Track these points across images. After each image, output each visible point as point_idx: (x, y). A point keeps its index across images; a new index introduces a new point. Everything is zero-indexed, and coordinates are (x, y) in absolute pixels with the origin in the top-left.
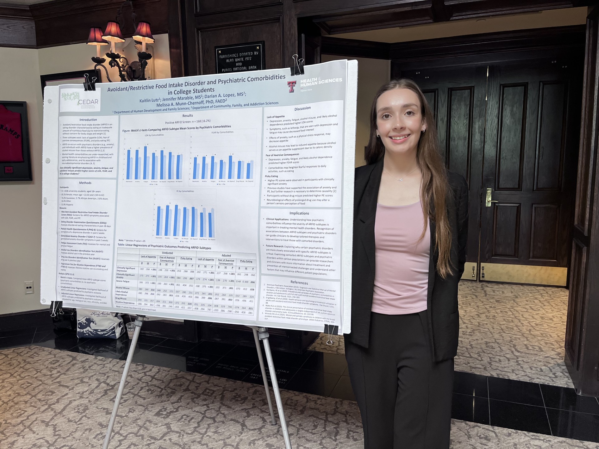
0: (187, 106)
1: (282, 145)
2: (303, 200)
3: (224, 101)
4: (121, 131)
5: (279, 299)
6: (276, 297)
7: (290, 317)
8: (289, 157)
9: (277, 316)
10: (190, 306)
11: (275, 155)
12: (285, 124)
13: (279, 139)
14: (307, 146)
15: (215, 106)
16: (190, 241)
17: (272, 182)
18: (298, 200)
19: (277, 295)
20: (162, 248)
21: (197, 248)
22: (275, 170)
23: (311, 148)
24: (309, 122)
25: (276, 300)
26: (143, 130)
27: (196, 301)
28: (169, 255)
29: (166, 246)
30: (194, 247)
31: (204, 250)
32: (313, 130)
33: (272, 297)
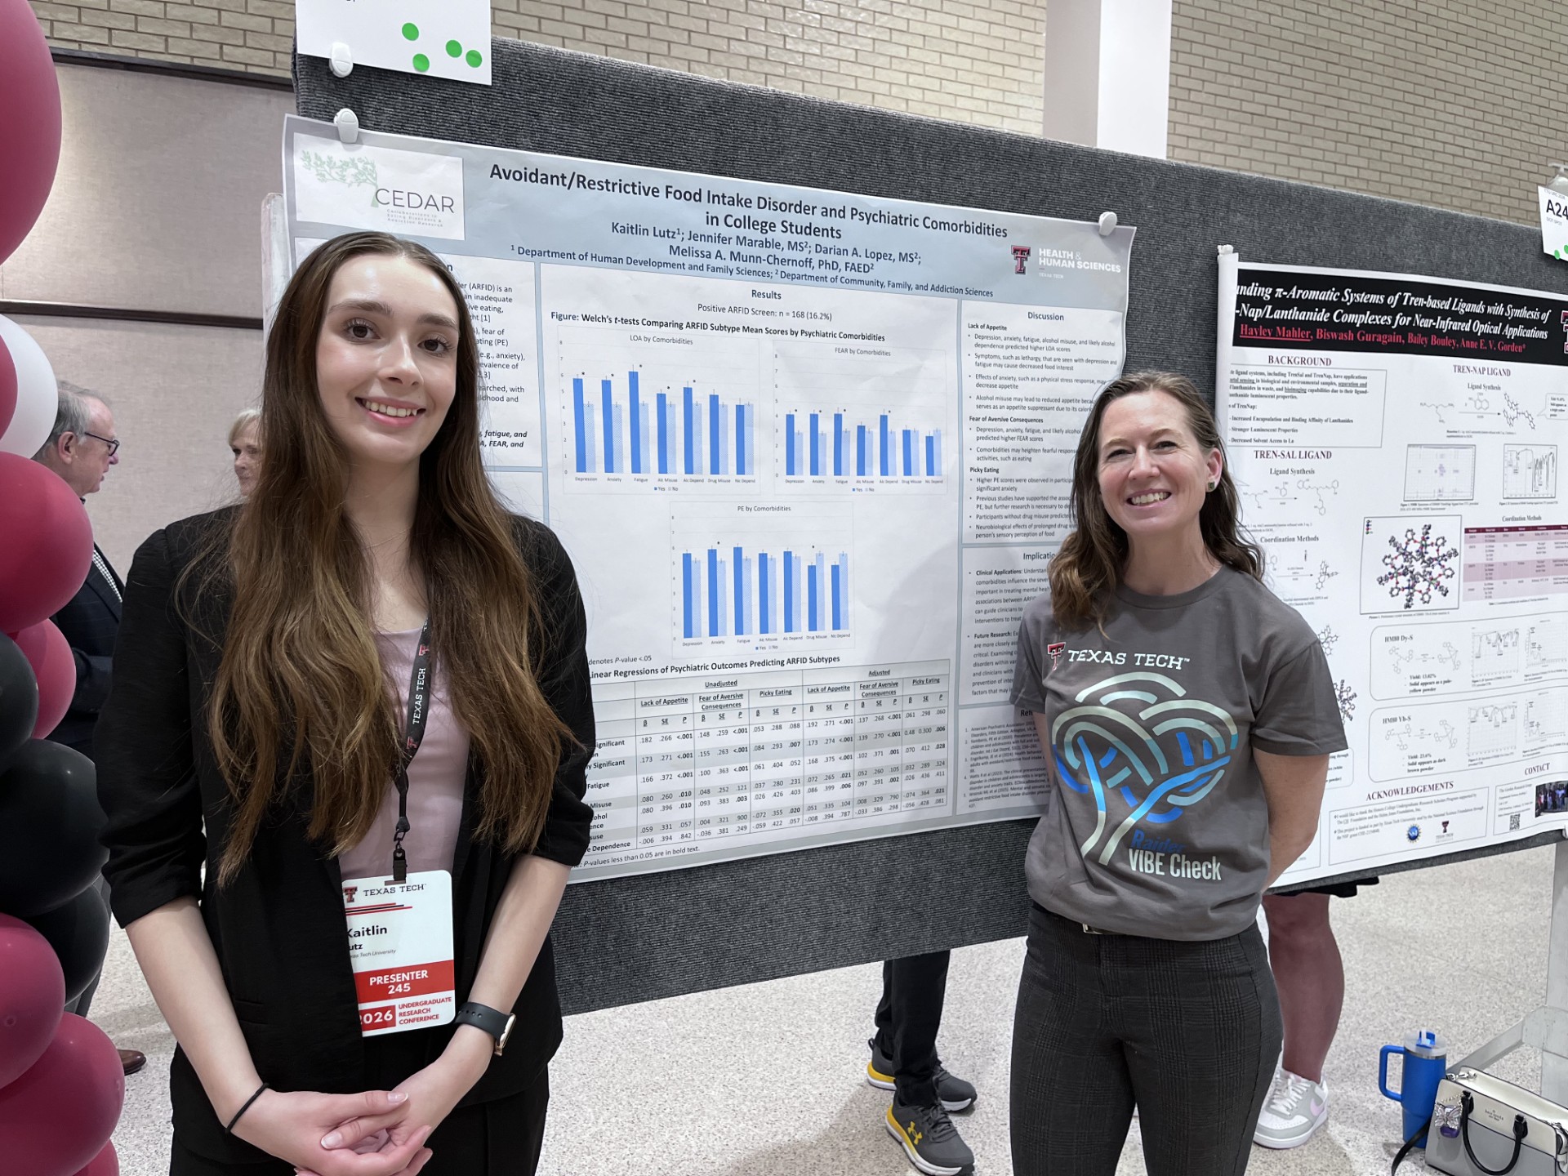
0: (764, 266)
1: (1005, 396)
2: (1050, 527)
3: (866, 269)
4: (546, 316)
5: (996, 756)
6: (989, 755)
7: (1019, 791)
8: (1023, 425)
9: (994, 794)
10: (795, 816)
11: (990, 419)
12: (1007, 347)
13: (998, 382)
14: (1061, 405)
15: (843, 280)
16: (784, 645)
17: (986, 484)
18: (1040, 526)
19: (991, 748)
20: (703, 672)
21: (804, 661)
22: (992, 454)
23: (1068, 409)
24: (1063, 350)
25: (990, 760)
26: (624, 321)
27: (811, 799)
28: (727, 690)
29: (715, 666)
30: (794, 661)
31: (822, 664)
32: (1072, 368)
33: (981, 755)
